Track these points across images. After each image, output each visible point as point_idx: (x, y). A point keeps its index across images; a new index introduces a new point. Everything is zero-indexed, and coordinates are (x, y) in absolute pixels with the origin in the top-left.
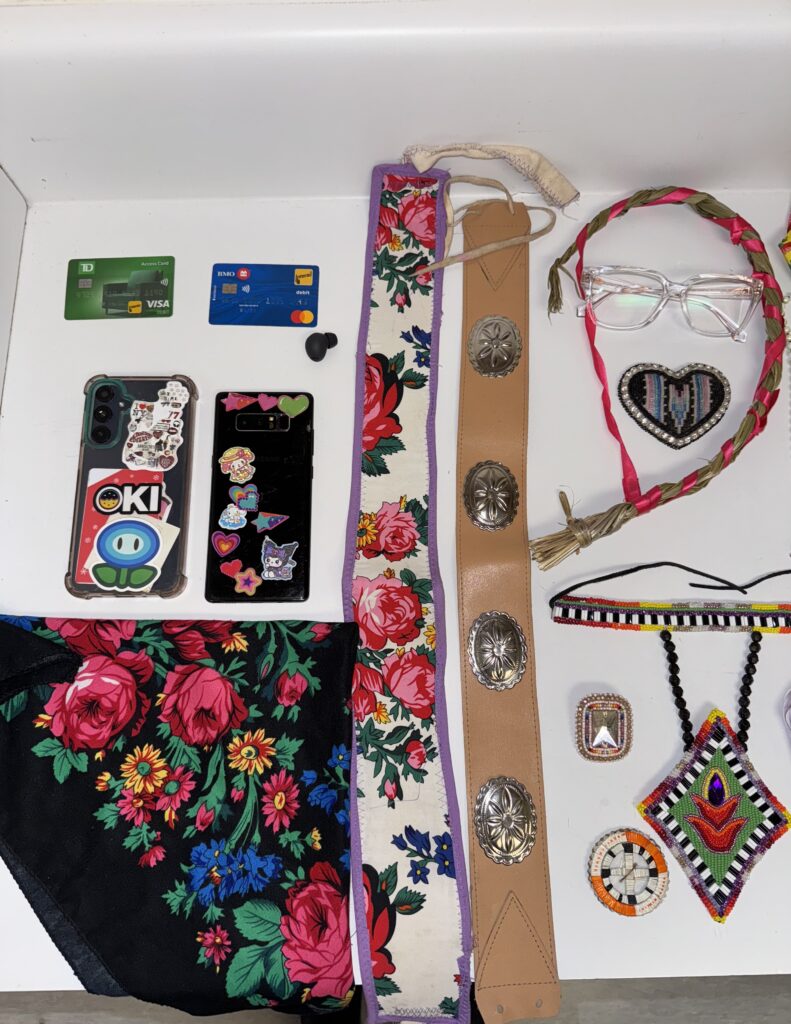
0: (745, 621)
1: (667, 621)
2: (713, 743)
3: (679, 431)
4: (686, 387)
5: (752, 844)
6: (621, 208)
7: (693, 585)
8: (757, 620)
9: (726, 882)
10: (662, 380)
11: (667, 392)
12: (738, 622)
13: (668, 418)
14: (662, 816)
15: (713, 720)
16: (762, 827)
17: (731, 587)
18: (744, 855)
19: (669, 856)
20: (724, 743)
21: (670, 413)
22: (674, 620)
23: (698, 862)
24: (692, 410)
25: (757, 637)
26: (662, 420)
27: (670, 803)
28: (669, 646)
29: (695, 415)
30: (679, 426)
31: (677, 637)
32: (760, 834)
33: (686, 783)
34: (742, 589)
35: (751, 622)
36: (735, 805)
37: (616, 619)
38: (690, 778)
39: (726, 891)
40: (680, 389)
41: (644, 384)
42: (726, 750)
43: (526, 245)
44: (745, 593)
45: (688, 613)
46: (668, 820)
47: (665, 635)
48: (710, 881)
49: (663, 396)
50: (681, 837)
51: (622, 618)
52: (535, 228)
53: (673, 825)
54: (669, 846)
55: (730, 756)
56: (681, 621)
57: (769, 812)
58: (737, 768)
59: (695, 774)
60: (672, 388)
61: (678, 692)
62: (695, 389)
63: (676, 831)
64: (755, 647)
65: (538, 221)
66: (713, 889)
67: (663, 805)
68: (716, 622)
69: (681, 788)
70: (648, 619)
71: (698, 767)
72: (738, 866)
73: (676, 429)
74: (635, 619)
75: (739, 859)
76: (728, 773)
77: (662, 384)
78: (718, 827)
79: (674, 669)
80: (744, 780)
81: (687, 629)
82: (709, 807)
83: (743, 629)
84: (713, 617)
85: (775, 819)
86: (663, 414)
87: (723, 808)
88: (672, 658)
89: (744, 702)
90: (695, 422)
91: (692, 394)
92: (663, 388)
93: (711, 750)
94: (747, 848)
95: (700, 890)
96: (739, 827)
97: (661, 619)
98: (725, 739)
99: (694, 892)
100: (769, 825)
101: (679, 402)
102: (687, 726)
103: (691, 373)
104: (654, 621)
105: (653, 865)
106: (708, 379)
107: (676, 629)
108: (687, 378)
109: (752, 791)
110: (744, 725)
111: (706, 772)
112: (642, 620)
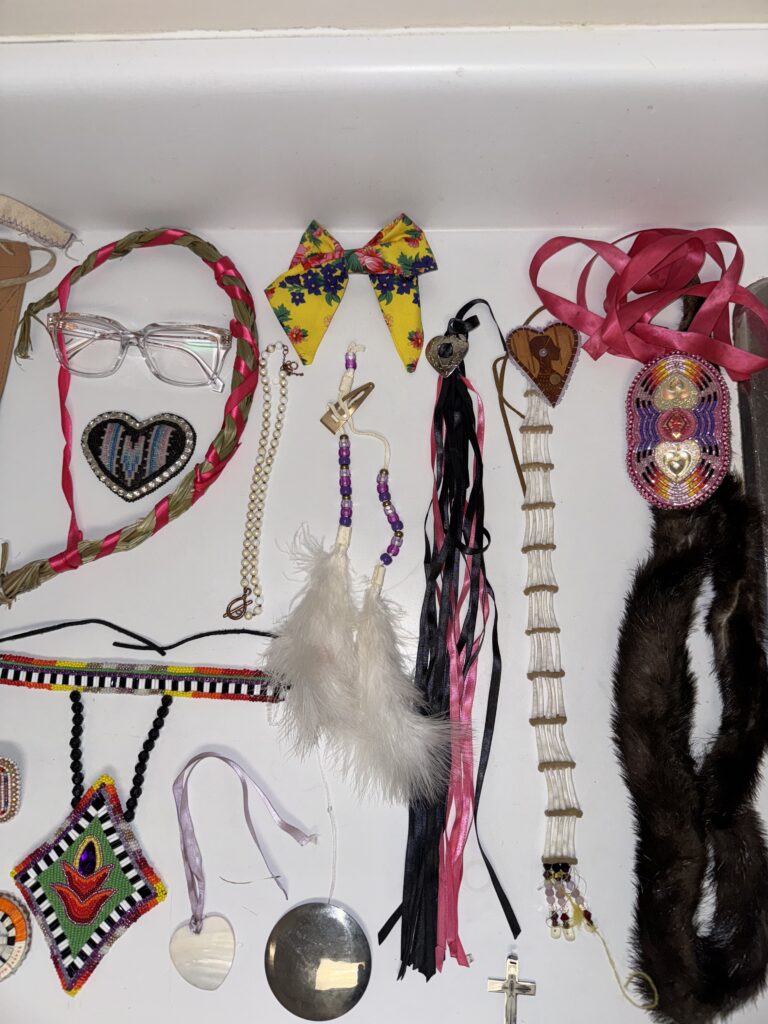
0: (155, 684)
1: (78, 682)
2: (92, 811)
3: (129, 484)
4: (142, 439)
5: (115, 917)
7: (116, 644)
8: (168, 684)
9: (82, 955)
10: (122, 429)
11: (122, 444)
12: (148, 685)
13: (119, 470)
14: (29, 883)
15: (97, 787)
16: (131, 901)
17: (151, 646)
18: (105, 927)
19: (35, 922)
20: (103, 811)
21: (121, 465)
22: (84, 680)
23: (58, 932)
24: (144, 462)
25: (167, 701)
26: (114, 473)
27: (38, 870)
28: (78, 708)
29: (147, 468)
30: (129, 479)
31: (87, 698)
32: (125, 906)
33: (59, 851)
34: (162, 651)
35: (162, 686)
36: (105, 875)
37: (29, 678)
38: (63, 845)
39: (79, 963)
40: (135, 440)
41: (103, 433)
42: (104, 819)
43: (23, 286)
44: (163, 654)
45: (99, 674)
46: (35, 887)
47: (75, 696)
48: (66, 953)
49: (118, 447)
50: (45, 906)
51: (35, 677)
52: (33, 269)
53: (38, 893)
54: (35, 914)
55: (107, 825)
56: (90, 682)
57: (139, 885)
58: (113, 838)
59: (69, 841)
60: (128, 439)
61: (76, 754)
62: (151, 441)
63: (42, 899)
64: (163, 712)
65: (38, 260)
66: (67, 962)
67: (32, 873)
68: (123, 683)
69: (53, 855)
70: (60, 678)
71: (73, 834)
72: (96, 938)
73: (126, 481)
74: (47, 678)
75: (100, 932)
76: (102, 841)
77: (120, 434)
78: (84, 897)
79: (77, 731)
80: (119, 850)
81: (95, 690)
82: (79, 877)
83: (154, 692)
84: (123, 678)
85: (144, 892)
86: (115, 466)
87: (94, 878)
88: (78, 719)
89: (141, 767)
90: (147, 475)
91: (146, 445)
92: (119, 439)
93: (89, 818)
94: (110, 921)
95: (56, 959)
96: (105, 897)
97: (72, 679)
98: (105, 807)
99: (51, 962)
100: (137, 897)
101: (132, 454)
102: (78, 789)
103: (155, 424)
104: (65, 681)
105: (12, 933)
106: (171, 429)
107: (86, 690)
108: (150, 427)
109: (125, 862)
110: (136, 792)
111: (81, 840)
112: (53, 680)
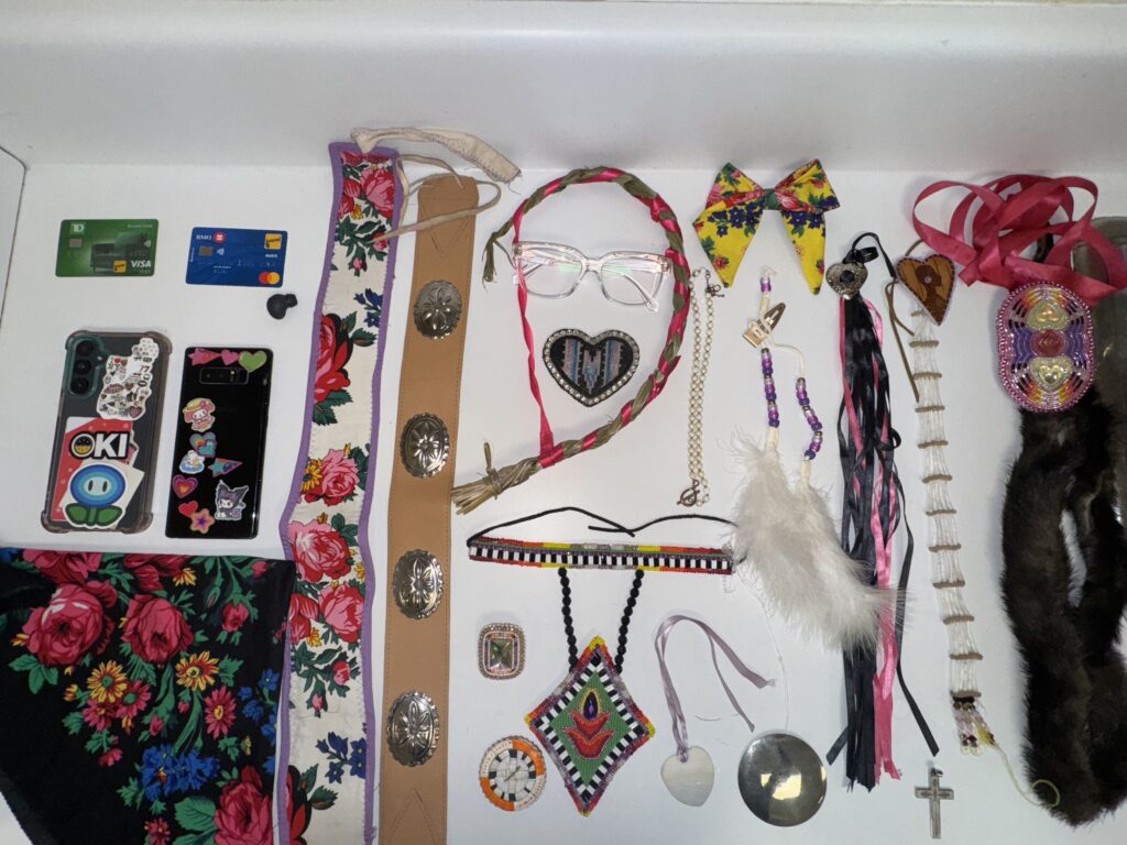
0: (630, 561)
1: (565, 560)
2: (591, 667)
3: (590, 392)
4: (599, 353)
5: (617, 752)
6: (558, 185)
7: (591, 528)
8: (641, 561)
9: (593, 784)
10: (580, 345)
11: (582, 357)
12: (624, 562)
13: (581, 380)
14: (543, 728)
15: (593, 647)
16: (628, 738)
17: (621, 529)
18: (609, 760)
19: (548, 760)
20: (600, 667)
21: (583, 376)
22: (570, 559)
23: (570, 766)
24: (602, 374)
25: (640, 574)
26: (576, 382)
27: (550, 717)
28: (565, 582)
29: (605, 378)
30: (590, 387)
31: (570, 573)
32: (625, 743)
33: (566, 700)
34: (631, 533)
35: (635, 562)
36: (605, 719)
37: (522, 558)
38: (569, 696)
39: (591, 790)
40: (593, 354)
41: (563, 348)
42: (602, 673)
43: (474, 217)
44: (633, 536)
45: (582, 553)
46: (548, 731)
47: (562, 572)
48: (579, 782)
49: (578, 361)
50: (558, 745)
51: (527, 557)
52: (482, 202)
53: (551, 736)
54: (549, 752)
55: (605, 678)
56: (575, 561)
57: (634, 725)
58: (610, 688)
59: (574, 692)
60: (586, 353)
61: (568, 620)
62: (606, 355)
63: (554, 740)
64: (637, 583)
65: (486, 194)
66: (581, 789)
67: (545, 719)
68: (604, 562)
69: (562, 705)
70: (548, 558)
71: (577, 687)
72: (603, 770)
73: (588, 390)
74: (538, 558)
75: (606, 764)
76: (602, 692)
77: (579, 348)
78: (590, 738)
79: (567, 601)
80: (615, 698)
81: (580, 567)
82: (583, 721)
83: (629, 568)
84: (601, 557)
85: (638, 731)
86: (577, 376)
87: (595, 721)
88: (566, 591)
89: (623, 630)
90: (605, 384)
91: (603, 359)
92: (579, 353)
93: (589, 673)
94: (613, 755)
95: (571, 789)
96: (607, 737)
97: (559, 558)
98: (601, 664)
99: (566, 790)
100: (633, 735)
101: (591, 367)
102: (573, 650)
103: (606, 339)
104: (554, 560)
105: (532, 768)
106: (620, 345)
107: (571, 567)
108: (602, 343)
109: (621, 707)
110: (622, 650)
111: (583, 691)
112: (543, 559)
